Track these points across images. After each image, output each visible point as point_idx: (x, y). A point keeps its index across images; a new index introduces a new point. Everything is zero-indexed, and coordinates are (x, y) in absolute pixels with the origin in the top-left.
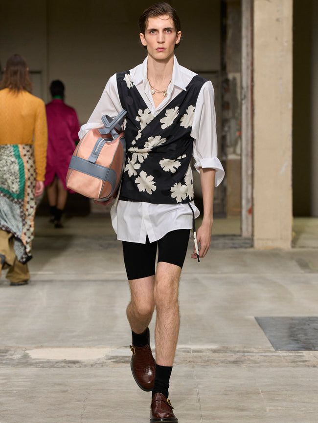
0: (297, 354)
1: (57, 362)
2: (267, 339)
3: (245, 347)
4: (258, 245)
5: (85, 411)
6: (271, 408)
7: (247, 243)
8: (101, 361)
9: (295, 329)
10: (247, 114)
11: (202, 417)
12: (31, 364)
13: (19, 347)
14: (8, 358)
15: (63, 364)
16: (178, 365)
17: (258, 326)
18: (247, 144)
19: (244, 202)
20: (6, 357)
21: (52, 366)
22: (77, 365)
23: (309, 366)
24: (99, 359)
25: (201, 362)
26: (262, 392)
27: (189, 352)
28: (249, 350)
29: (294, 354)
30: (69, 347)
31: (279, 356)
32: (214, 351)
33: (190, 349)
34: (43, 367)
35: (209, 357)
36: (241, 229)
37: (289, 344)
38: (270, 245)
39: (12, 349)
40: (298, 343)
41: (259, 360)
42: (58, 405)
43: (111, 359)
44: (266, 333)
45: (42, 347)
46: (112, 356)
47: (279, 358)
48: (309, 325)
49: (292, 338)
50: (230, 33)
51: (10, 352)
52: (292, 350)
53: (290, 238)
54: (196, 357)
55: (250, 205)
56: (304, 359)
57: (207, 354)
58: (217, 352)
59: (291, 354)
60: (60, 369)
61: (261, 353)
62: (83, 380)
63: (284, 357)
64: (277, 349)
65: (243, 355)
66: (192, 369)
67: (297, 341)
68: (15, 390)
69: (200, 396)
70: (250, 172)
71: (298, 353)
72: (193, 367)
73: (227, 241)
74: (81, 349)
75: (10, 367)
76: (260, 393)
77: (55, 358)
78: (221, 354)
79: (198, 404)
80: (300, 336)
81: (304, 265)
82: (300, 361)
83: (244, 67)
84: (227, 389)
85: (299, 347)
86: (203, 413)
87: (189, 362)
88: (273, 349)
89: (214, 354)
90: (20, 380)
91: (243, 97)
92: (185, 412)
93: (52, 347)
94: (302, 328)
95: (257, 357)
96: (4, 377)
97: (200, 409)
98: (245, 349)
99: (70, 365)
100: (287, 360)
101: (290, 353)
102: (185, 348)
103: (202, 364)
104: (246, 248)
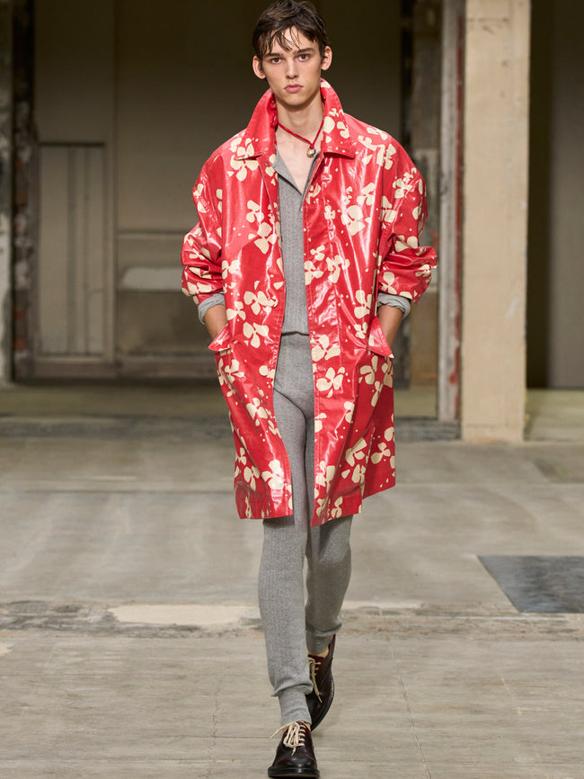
0: (555, 619)
1: (162, 629)
2: (502, 594)
3: (468, 606)
4: (469, 434)
5: (219, 711)
6: (524, 709)
7: (450, 432)
8: (235, 627)
9: (546, 577)
10: (449, 218)
11: (412, 722)
12: (120, 632)
13: (95, 603)
14: (80, 621)
15: (173, 632)
16: (362, 634)
17: (486, 573)
18: (449, 268)
19: (443, 364)
20: (76, 619)
21: (155, 635)
22: (196, 634)
23: (577, 639)
24: (230, 624)
25: (400, 631)
26: (507, 682)
27: (377, 613)
28: (474, 610)
29: (550, 619)
30: (178, 603)
31: (526, 622)
32: (418, 613)
33: (377, 608)
34: (139, 636)
35: (411, 622)
36: (437, 408)
37: (540, 601)
38: (489, 434)
39: (86, 606)
40: (554, 600)
41: (494, 628)
42: (174, 700)
43: (249, 624)
44: (499, 583)
45: (133, 602)
46: (251, 620)
47: (528, 626)
48: (568, 570)
49: (544, 592)
50: (418, 82)
51: (82, 611)
52: (547, 612)
53: (521, 424)
54: (390, 623)
55: (452, 369)
56: (568, 627)
57: (408, 617)
58: (424, 615)
59: (546, 619)
60: (167, 640)
61: (497, 616)
62: (208, 659)
63: (535, 623)
64: (521, 610)
65: (467, 621)
66: (386, 643)
67: (552, 596)
68: (100, 675)
69: (405, 688)
70: (453, 315)
71: (557, 617)
72: (388, 639)
73: (415, 428)
74: (199, 606)
75: (86, 635)
76: (502, 684)
77: (159, 622)
78: (431, 618)
79: (403, 701)
80: (555, 588)
81: (547, 469)
82: (563, 631)
83: (445, 140)
84: (449, 676)
85: (556, 608)
86: (413, 716)
87: (380, 630)
88: (514, 610)
89: (419, 618)
90: (106, 658)
91: (442, 189)
92: (384, 714)
93: (151, 603)
94: (557, 576)
95: (490, 623)
96: (78, 653)
97: (409, 710)
98: (469, 610)
99: (184, 633)
100: (540, 628)
101: (545, 616)
102: (371, 607)
103: (402, 634)
104: (449, 439)
